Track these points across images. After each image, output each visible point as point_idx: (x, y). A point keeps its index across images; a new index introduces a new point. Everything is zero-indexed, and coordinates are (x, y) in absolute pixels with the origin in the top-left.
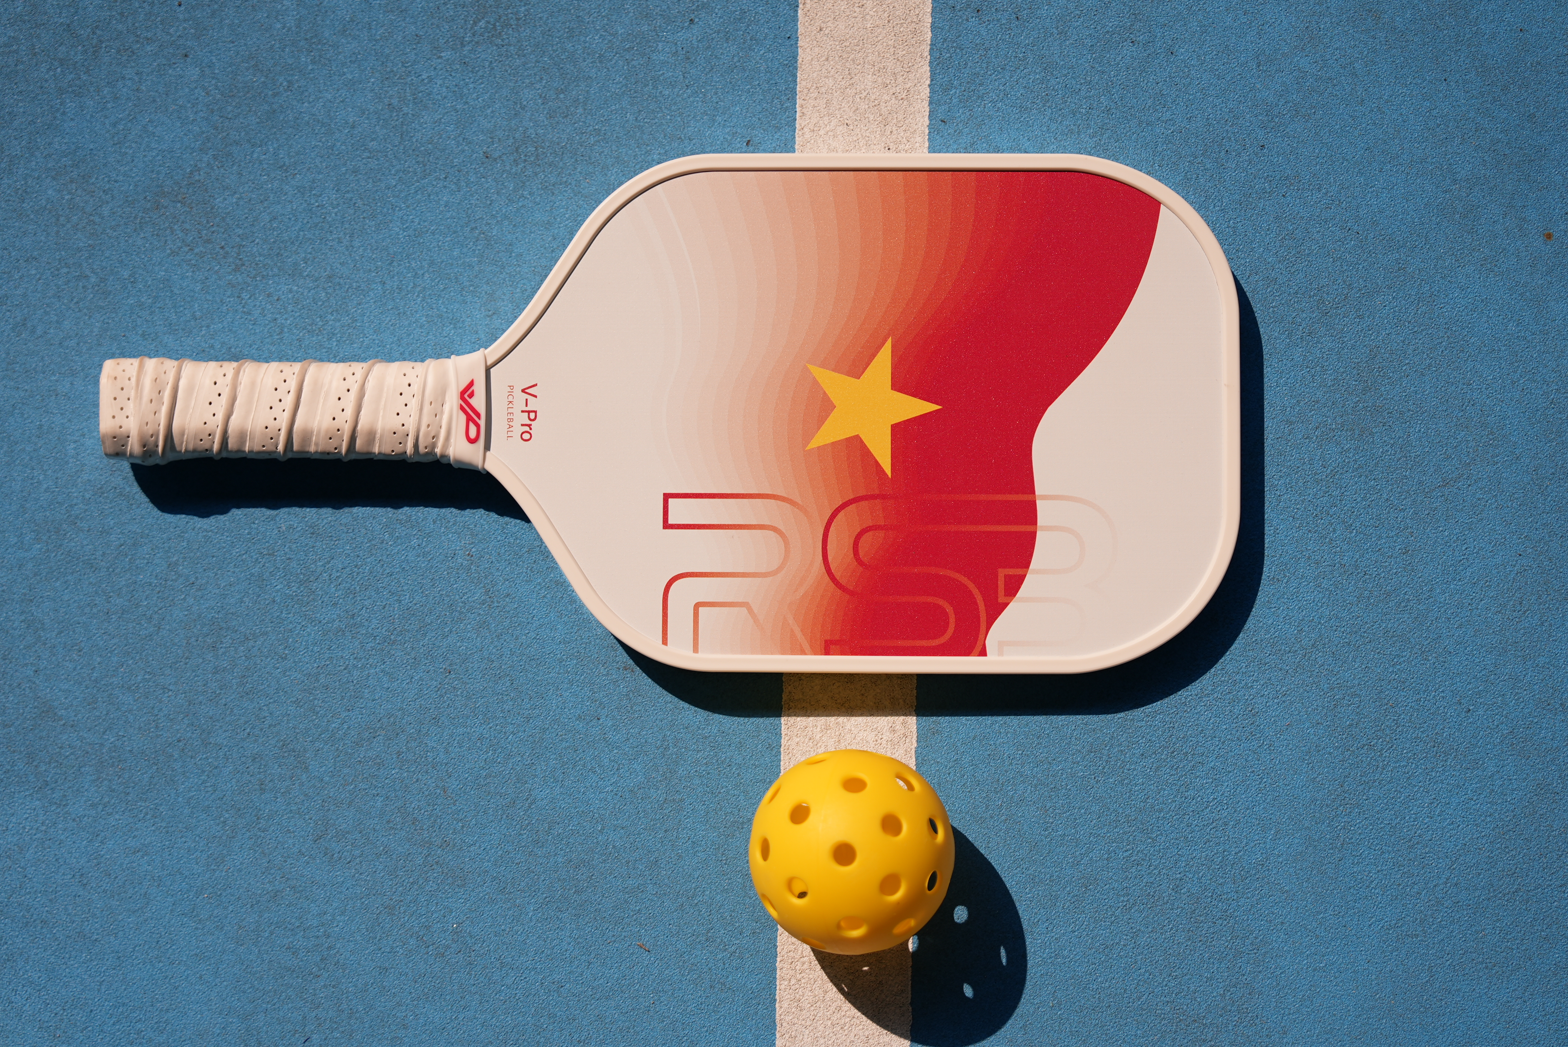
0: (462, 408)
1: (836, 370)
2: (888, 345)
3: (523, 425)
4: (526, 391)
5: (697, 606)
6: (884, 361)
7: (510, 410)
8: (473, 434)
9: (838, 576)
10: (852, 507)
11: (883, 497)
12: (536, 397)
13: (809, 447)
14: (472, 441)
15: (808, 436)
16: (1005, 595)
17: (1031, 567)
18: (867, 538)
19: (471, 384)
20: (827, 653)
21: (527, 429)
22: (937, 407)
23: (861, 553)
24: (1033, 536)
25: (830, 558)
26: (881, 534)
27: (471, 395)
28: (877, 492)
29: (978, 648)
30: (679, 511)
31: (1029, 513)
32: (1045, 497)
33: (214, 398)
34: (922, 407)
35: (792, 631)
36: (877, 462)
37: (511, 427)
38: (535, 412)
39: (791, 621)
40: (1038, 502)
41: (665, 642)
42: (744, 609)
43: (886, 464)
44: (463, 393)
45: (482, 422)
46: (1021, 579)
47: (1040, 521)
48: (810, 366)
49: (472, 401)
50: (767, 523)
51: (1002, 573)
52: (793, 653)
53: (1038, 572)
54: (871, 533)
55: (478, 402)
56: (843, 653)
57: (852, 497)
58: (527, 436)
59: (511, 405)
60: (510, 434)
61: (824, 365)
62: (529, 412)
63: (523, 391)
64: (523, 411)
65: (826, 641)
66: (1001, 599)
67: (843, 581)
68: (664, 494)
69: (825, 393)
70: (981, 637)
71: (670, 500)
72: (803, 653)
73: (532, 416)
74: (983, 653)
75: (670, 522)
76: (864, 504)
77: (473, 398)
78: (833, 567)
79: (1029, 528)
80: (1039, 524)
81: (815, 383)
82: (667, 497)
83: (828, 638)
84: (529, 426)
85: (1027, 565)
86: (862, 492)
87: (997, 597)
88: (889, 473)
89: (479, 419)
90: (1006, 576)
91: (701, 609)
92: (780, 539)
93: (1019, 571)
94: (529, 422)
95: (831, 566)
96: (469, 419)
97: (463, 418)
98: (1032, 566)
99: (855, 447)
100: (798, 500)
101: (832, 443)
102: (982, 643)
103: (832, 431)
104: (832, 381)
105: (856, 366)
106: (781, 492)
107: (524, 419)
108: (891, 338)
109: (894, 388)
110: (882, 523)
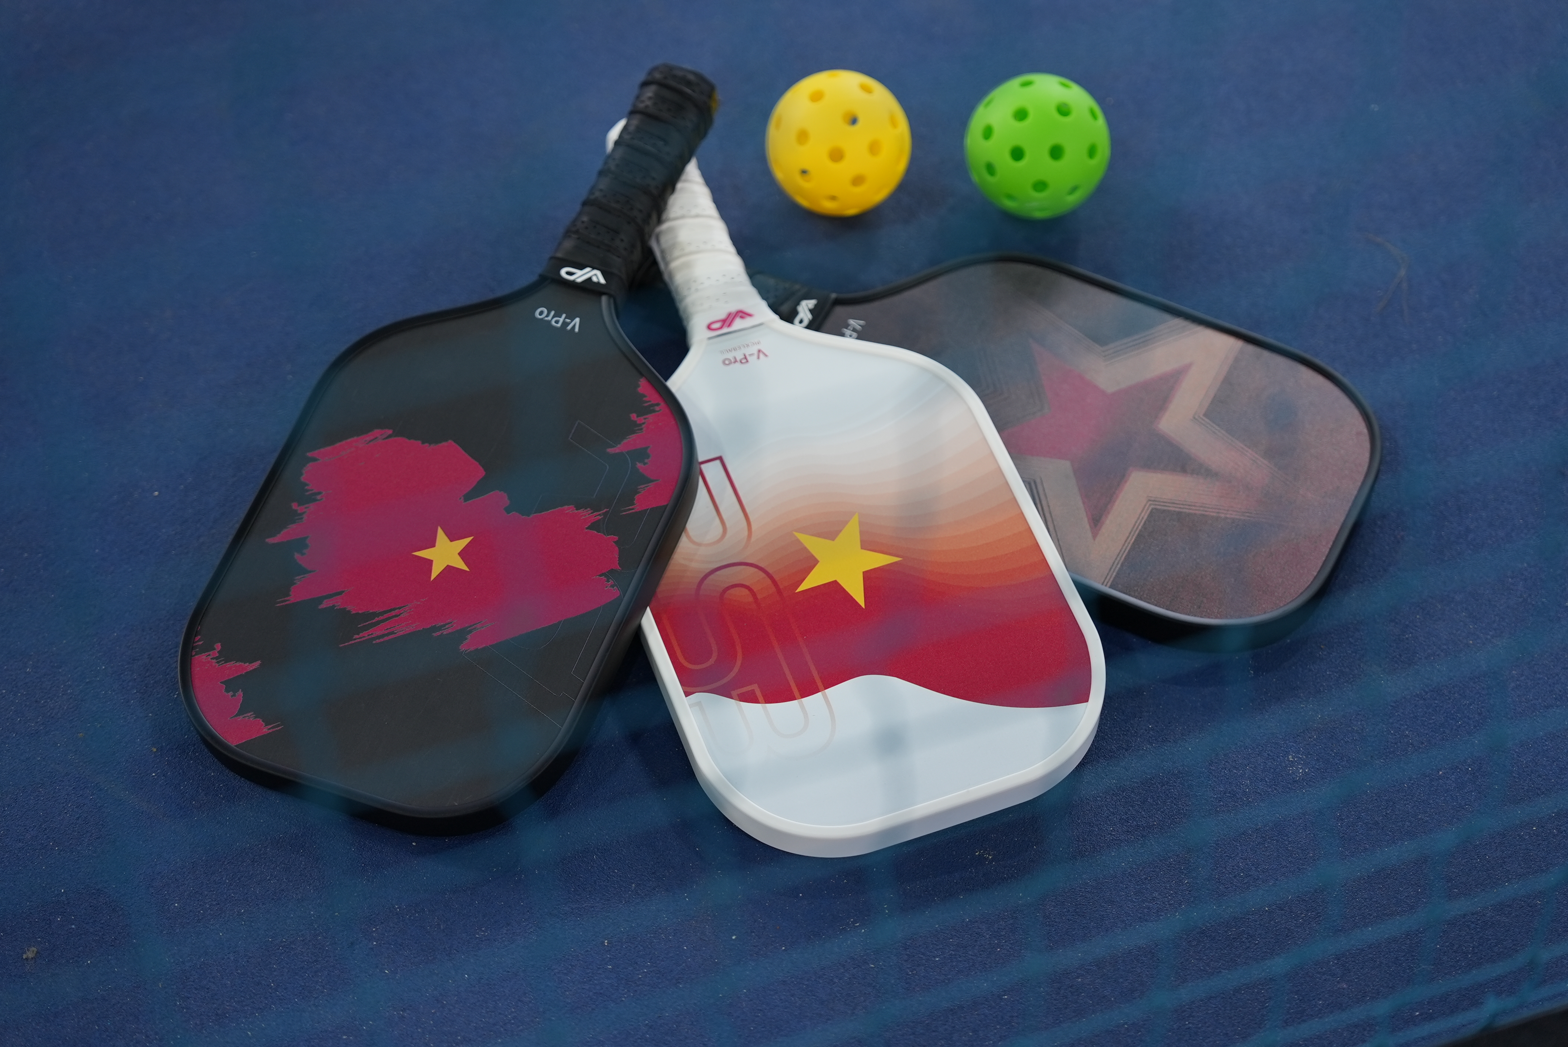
0: (730, 314)
1: (862, 533)
2: (895, 559)
3: (734, 357)
6: (881, 560)
7: (742, 346)
8: (714, 326)
9: (706, 582)
10: (762, 575)
11: (779, 591)
12: (758, 359)
13: (796, 534)
14: (709, 327)
15: (805, 531)
16: (738, 695)
17: (767, 705)
18: (746, 592)
19: (750, 315)
21: (733, 361)
22: (863, 605)
23: (730, 591)
24: (792, 698)
25: (718, 573)
26: (751, 599)
27: (742, 317)
28: (781, 587)
29: (689, 689)
30: (712, 468)
31: (808, 689)
32: (825, 697)
34: (858, 595)
36: (804, 579)
37: (730, 350)
38: (747, 361)
40: (820, 693)
43: (804, 586)
44: (741, 312)
45: (725, 330)
46: (755, 701)
47: (805, 700)
48: (856, 516)
49: (737, 320)
50: (728, 525)
51: (755, 687)
53: (766, 710)
54: (749, 593)
55: (738, 324)
57: (770, 571)
58: (726, 362)
59: (745, 345)
60: (724, 351)
61: (861, 524)
62: (746, 358)
63: (759, 351)
64: (745, 355)
66: (734, 693)
67: (704, 585)
68: (721, 457)
69: (840, 531)
70: (700, 689)
71: (718, 461)
73: (744, 361)
74: (687, 694)
75: (702, 467)
76: (769, 581)
77: (740, 319)
78: (712, 577)
79: (796, 693)
80: (803, 698)
81: (846, 523)
82: (720, 459)
84: (736, 361)
85: (768, 703)
86: (776, 577)
87: (734, 690)
89: (727, 328)
92: (719, 537)
93: (761, 698)
94: (738, 361)
95: (712, 575)
96: (724, 321)
97: (723, 316)
99: (810, 563)
100: (753, 539)
101: (805, 548)
102: (695, 691)
103: (813, 544)
104: (852, 533)
105: (869, 544)
106: (754, 527)
107: (739, 357)
108: (901, 559)
109: (864, 573)
110: (759, 597)
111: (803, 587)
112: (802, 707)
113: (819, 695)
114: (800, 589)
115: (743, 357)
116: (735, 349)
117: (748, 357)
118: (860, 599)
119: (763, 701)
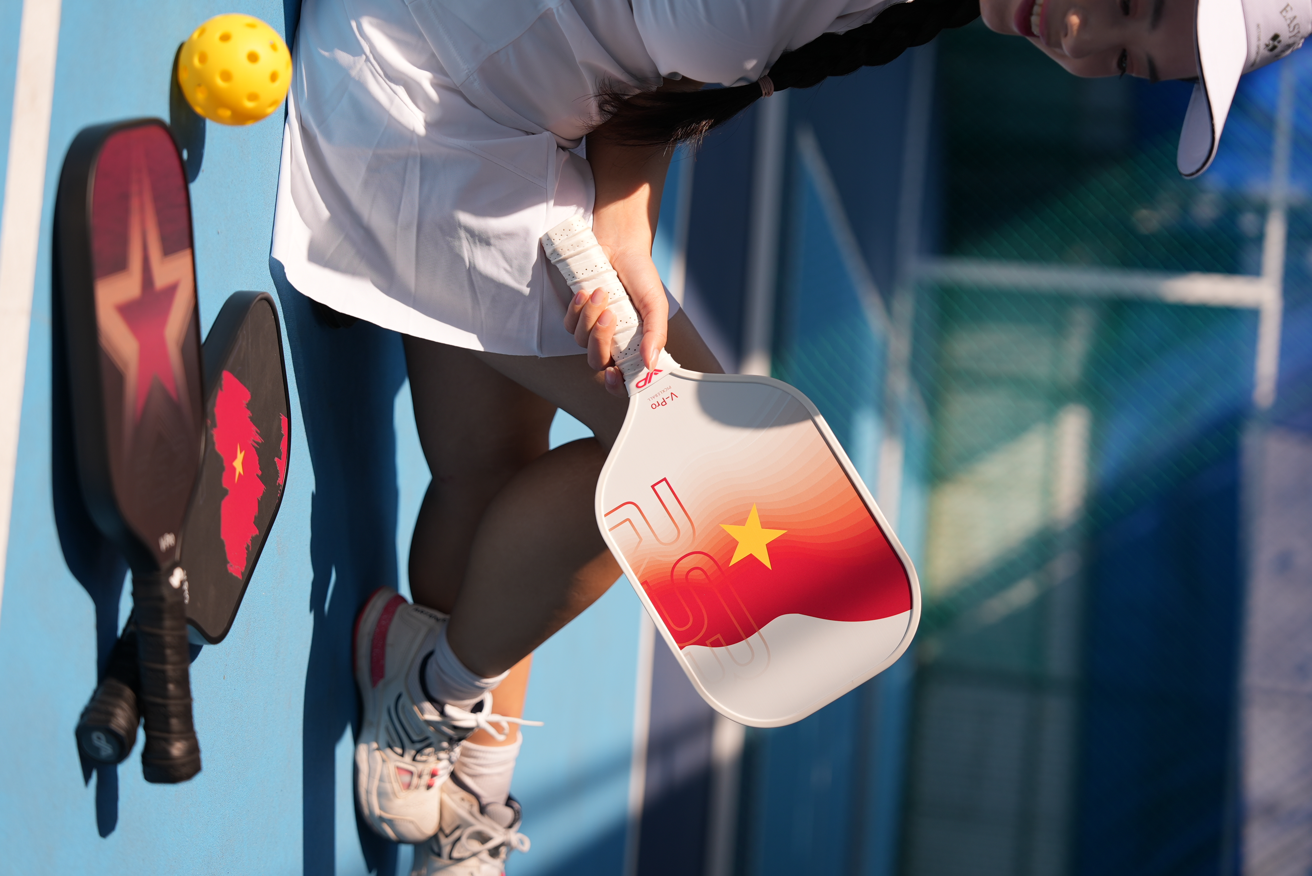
0: (648, 374)
1: (760, 517)
2: (784, 532)
3: (657, 402)
4: (673, 395)
5: (628, 520)
6: (774, 534)
7: (660, 393)
8: (641, 384)
9: (676, 569)
10: (707, 558)
11: (720, 568)
12: (672, 400)
13: (720, 525)
14: (637, 386)
15: (725, 522)
16: (711, 643)
18: (699, 572)
19: (660, 371)
20: (642, 584)
21: (657, 405)
22: (771, 568)
23: (691, 574)
24: (741, 639)
25: (681, 562)
26: (704, 577)
27: (656, 374)
28: (720, 564)
29: (682, 645)
30: (662, 489)
32: (760, 635)
33: (589, 270)
34: (766, 562)
35: (642, 565)
36: (732, 557)
37: (654, 397)
38: (666, 404)
39: (646, 561)
40: (757, 633)
41: (606, 515)
42: (639, 540)
43: (734, 561)
44: (655, 370)
45: (648, 385)
46: (721, 645)
48: (755, 505)
49: (654, 376)
50: (680, 527)
52: (634, 570)
53: (728, 650)
54: (702, 572)
56: (646, 591)
57: (712, 555)
58: (654, 406)
59: (662, 392)
60: (651, 399)
61: (758, 510)
62: (664, 401)
63: (672, 393)
64: (663, 398)
65: (646, 580)
66: (708, 642)
67: (675, 573)
69: (748, 518)
70: (687, 643)
71: (664, 482)
72: (636, 574)
73: (664, 403)
74: (681, 648)
75: (655, 487)
76: (712, 562)
77: (655, 375)
78: (678, 565)
79: (743, 636)
80: (748, 639)
81: (749, 512)
82: (665, 479)
83: (648, 581)
84: (659, 405)
85: (728, 644)
86: (716, 559)
87: (707, 640)
88: (730, 565)
89: (649, 383)
90: (718, 638)
91: (628, 522)
92: (676, 537)
93: (723, 642)
94: (660, 404)
95: (678, 564)
96: (646, 379)
97: (644, 376)
98: (729, 647)
99: (733, 545)
100: (697, 534)
101: (729, 534)
102: (685, 645)
103: (733, 531)
104: (754, 519)
105: (766, 524)
106: (695, 525)
107: (661, 401)
108: (787, 531)
109: (767, 545)
110: (709, 574)
111: (732, 563)
112: (748, 643)
113: (756, 635)
115: (663, 401)
116: (657, 396)
117: (666, 400)
118: (769, 565)
119: (725, 644)
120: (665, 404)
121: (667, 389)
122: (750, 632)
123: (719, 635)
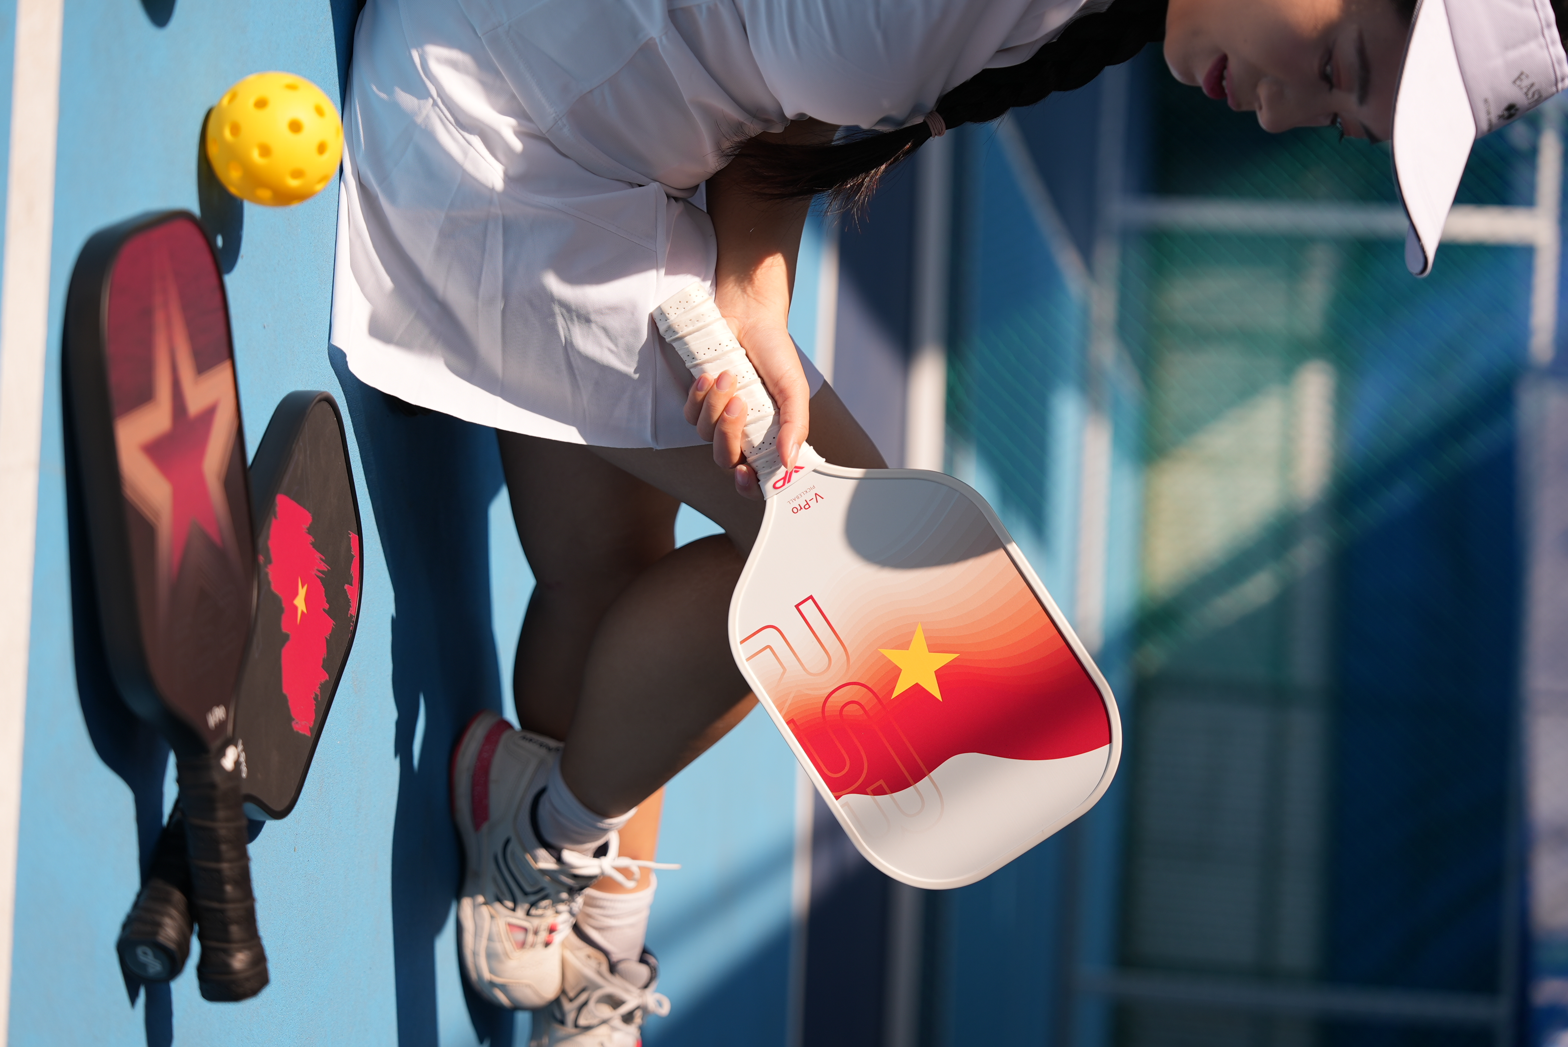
0: (787, 472)
1: (926, 638)
2: (956, 655)
3: (799, 505)
4: (817, 496)
5: (769, 647)
6: (945, 659)
7: (802, 494)
8: (778, 485)
9: (828, 704)
10: (866, 690)
11: (880, 701)
12: (817, 502)
13: (879, 650)
14: (775, 487)
15: (885, 646)
16: (872, 791)
17: (893, 794)
18: (856, 707)
19: (802, 468)
20: (788, 723)
21: (799, 508)
22: (941, 700)
23: (846, 709)
24: (908, 785)
25: (834, 695)
26: (862, 712)
27: (796, 472)
28: (880, 697)
29: (838, 794)
30: (808, 608)
32: (931, 779)
34: (936, 693)
35: (787, 700)
36: (895, 687)
37: (795, 500)
38: (810, 507)
39: (792, 696)
40: (926, 777)
41: (742, 642)
42: (782, 670)
43: (897, 693)
44: (795, 467)
45: (787, 485)
46: (884, 793)
47: (918, 784)
48: (920, 625)
49: (794, 474)
50: (831, 654)
51: (881, 782)
52: (777, 707)
53: (893, 799)
54: (859, 707)
56: (793, 731)
57: (870, 686)
58: (796, 510)
59: (805, 493)
60: (791, 502)
61: (924, 631)
62: (808, 504)
63: (816, 494)
64: (806, 501)
65: (793, 719)
66: (868, 790)
67: (826, 709)
68: (811, 595)
69: (911, 640)
70: (844, 792)
71: (810, 600)
72: (780, 712)
74: (837, 798)
75: (800, 607)
76: (871, 695)
77: (795, 473)
78: (830, 699)
79: (911, 781)
80: (916, 784)
81: (913, 632)
82: (811, 597)
83: (795, 719)
84: (801, 508)
85: (893, 792)
86: (875, 690)
87: (868, 787)
88: (893, 697)
89: (788, 483)
90: (881, 785)
91: (768, 649)
92: (827, 665)
93: (887, 789)
94: (803, 507)
96: (784, 478)
97: (783, 475)
99: (895, 673)
100: (852, 661)
101: (889, 660)
102: (841, 795)
103: (895, 656)
104: (919, 642)
105: (934, 647)
106: (849, 651)
107: (803, 504)
108: (959, 655)
109: (936, 672)
110: (867, 709)
111: (895, 695)
112: (917, 790)
113: (926, 779)
114: (894, 696)
115: (806, 503)
116: (798, 498)
117: (809, 502)
118: (937, 695)
119: (890, 792)
120: (808, 507)
121: (810, 489)
122: (918, 776)
123: (882, 781)
